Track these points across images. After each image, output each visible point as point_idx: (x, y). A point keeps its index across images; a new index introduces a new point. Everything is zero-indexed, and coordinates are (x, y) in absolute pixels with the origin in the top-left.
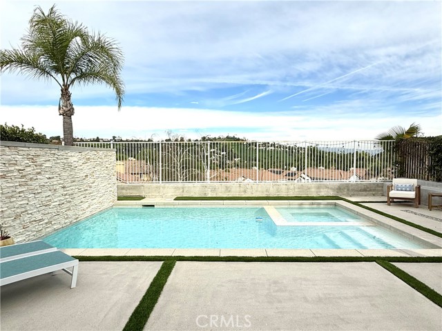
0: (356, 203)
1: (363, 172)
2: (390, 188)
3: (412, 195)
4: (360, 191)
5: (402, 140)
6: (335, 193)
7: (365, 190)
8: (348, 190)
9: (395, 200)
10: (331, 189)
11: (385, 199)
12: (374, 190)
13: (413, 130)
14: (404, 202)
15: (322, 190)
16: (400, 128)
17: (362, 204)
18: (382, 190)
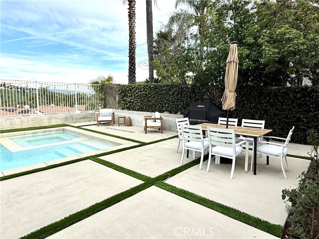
0: (78, 127)
1: (83, 107)
2: (98, 115)
3: (110, 118)
4: (81, 119)
5: (104, 85)
6: (64, 122)
7: (84, 118)
8: (72, 119)
9: (102, 123)
10: (60, 119)
11: (96, 123)
12: (89, 118)
13: (110, 79)
14: (106, 123)
15: (52, 120)
16: (103, 77)
17: (83, 127)
18: (94, 117)
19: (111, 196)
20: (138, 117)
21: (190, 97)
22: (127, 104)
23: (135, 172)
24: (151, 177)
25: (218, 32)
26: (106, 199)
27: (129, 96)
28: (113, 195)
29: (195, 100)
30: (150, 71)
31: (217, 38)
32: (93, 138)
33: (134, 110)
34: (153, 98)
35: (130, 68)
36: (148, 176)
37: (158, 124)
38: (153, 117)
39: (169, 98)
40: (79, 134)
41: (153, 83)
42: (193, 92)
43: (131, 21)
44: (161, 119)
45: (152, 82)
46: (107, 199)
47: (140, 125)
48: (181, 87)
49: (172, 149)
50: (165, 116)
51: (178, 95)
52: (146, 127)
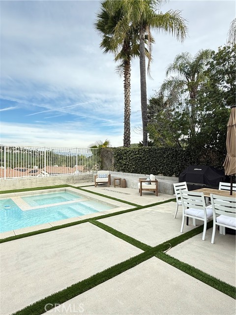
0: (78, 188)
1: (82, 168)
2: (96, 177)
3: (106, 180)
4: (80, 180)
5: (102, 149)
6: (66, 182)
7: (83, 179)
8: (73, 180)
9: (99, 184)
10: (63, 180)
11: (94, 184)
12: (88, 179)
13: (106, 143)
14: (103, 184)
15: (56, 181)
16: (100, 141)
17: (82, 188)
18: (92, 178)
19: (112, 266)
20: (133, 179)
21: (185, 160)
22: (122, 167)
23: (134, 239)
24: (151, 246)
25: (214, 96)
26: (106, 269)
27: (125, 159)
28: (114, 264)
29: (191, 163)
30: (144, 135)
31: (213, 102)
32: (91, 199)
33: (129, 172)
34: (148, 160)
35: (125, 133)
36: (148, 245)
37: (153, 186)
38: (148, 180)
39: (164, 161)
40: (79, 194)
41: (147, 147)
42: (189, 155)
43: (126, 91)
44: (156, 181)
45: (146, 145)
46: (108, 269)
47: (134, 187)
48: (176, 150)
49: (170, 214)
50: (159, 178)
51: (173, 158)
52: (141, 189)
